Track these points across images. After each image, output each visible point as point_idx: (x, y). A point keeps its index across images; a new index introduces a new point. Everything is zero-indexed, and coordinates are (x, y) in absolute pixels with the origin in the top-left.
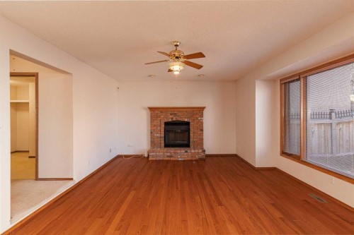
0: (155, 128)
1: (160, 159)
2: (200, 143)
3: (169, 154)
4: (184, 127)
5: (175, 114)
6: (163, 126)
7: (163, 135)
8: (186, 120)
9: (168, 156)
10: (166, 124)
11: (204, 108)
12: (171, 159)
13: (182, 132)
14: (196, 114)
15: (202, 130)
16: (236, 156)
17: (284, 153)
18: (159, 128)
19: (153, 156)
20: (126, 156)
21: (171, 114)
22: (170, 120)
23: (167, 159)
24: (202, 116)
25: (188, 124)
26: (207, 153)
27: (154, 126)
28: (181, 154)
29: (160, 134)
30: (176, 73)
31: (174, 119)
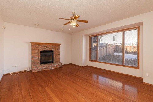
0: (35, 54)
1: (40, 71)
2: (58, 60)
3: (45, 67)
4: (50, 53)
5: (46, 46)
6: (40, 53)
7: (40, 58)
8: (52, 50)
9: (44, 69)
10: (41, 52)
11: (60, 44)
12: (46, 69)
13: (50, 55)
14: (57, 47)
15: (59, 54)
16: (71, 64)
17: (90, 60)
18: (37, 54)
19: (35, 70)
20: (13, 74)
21: (44, 47)
22: (44, 50)
23: (44, 70)
24: (59, 48)
25: (52, 51)
26: (62, 64)
27: (34, 53)
28: (51, 67)
29: (38, 57)
30: (74, 26)
31: (46, 49)
